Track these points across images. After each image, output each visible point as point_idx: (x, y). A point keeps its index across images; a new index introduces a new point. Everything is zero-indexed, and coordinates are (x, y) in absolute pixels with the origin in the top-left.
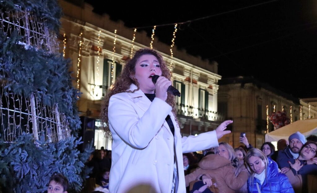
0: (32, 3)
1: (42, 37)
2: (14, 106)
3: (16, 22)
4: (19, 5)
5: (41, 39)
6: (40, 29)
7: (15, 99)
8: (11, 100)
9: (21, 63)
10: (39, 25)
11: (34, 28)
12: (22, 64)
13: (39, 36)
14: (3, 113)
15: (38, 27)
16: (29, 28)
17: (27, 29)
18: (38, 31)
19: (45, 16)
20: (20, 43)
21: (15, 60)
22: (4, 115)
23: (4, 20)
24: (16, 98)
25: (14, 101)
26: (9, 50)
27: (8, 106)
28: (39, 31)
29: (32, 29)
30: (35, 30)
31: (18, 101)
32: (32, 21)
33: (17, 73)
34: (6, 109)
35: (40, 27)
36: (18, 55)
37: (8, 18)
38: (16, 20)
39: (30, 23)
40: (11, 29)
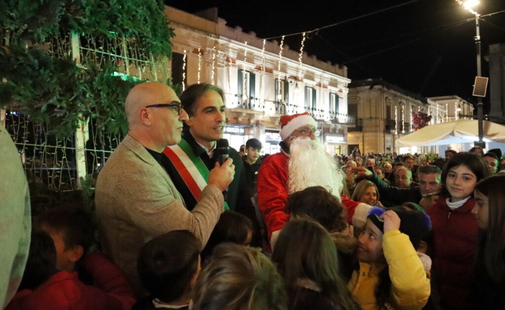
0: (131, 28)
1: (144, 64)
2: (110, 147)
3: (111, 51)
4: (116, 32)
5: (143, 67)
6: (142, 56)
7: (112, 139)
8: (107, 140)
9: (118, 96)
10: (141, 51)
11: (133, 56)
12: (119, 99)
13: (141, 63)
14: (97, 156)
15: (139, 53)
16: (127, 57)
17: (126, 57)
18: (139, 58)
19: (145, 40)
20: (116, 74)
21: (111, 94)
22: (99, 158)
23: (96, 51)
24: (112, 137)
25: (110, 141)
26: (102, 85)
27: (103, 147)
28: (141, 58)
29: (130, 57)
30: (135, 57)
31: (115, 140)
32: (130, 48)
33: (111, 109)
34: (101, 150)
35: (141, 53)
36: (114, 89)
37: (101, 48)
38: (111, 50)
39: (129, 50)
40: (105, 60)
